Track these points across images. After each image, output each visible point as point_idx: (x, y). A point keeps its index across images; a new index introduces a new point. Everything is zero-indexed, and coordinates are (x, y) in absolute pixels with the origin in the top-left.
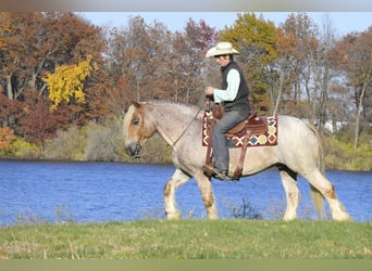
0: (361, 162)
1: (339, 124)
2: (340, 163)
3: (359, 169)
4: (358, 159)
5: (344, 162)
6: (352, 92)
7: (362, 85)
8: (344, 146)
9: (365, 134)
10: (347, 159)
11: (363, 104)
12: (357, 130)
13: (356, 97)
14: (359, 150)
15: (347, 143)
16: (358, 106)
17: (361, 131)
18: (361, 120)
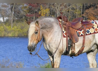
0: (14, 33)
1: (5, 19)
2: (6, 34)
3: (13, 36)
4: (13, 32)
5: (8, 33)
6: (10, 7)
7: (13, 4)
8: (7, 27)
9: (15, 23)
10: (9, 32)
11: (14, 11)
12: (12, 21)
13: (11, 9)
14: (13, 29)
15: (9, 26)
16: (12, 12)
17: (13, 21)
18: (13, 17)
